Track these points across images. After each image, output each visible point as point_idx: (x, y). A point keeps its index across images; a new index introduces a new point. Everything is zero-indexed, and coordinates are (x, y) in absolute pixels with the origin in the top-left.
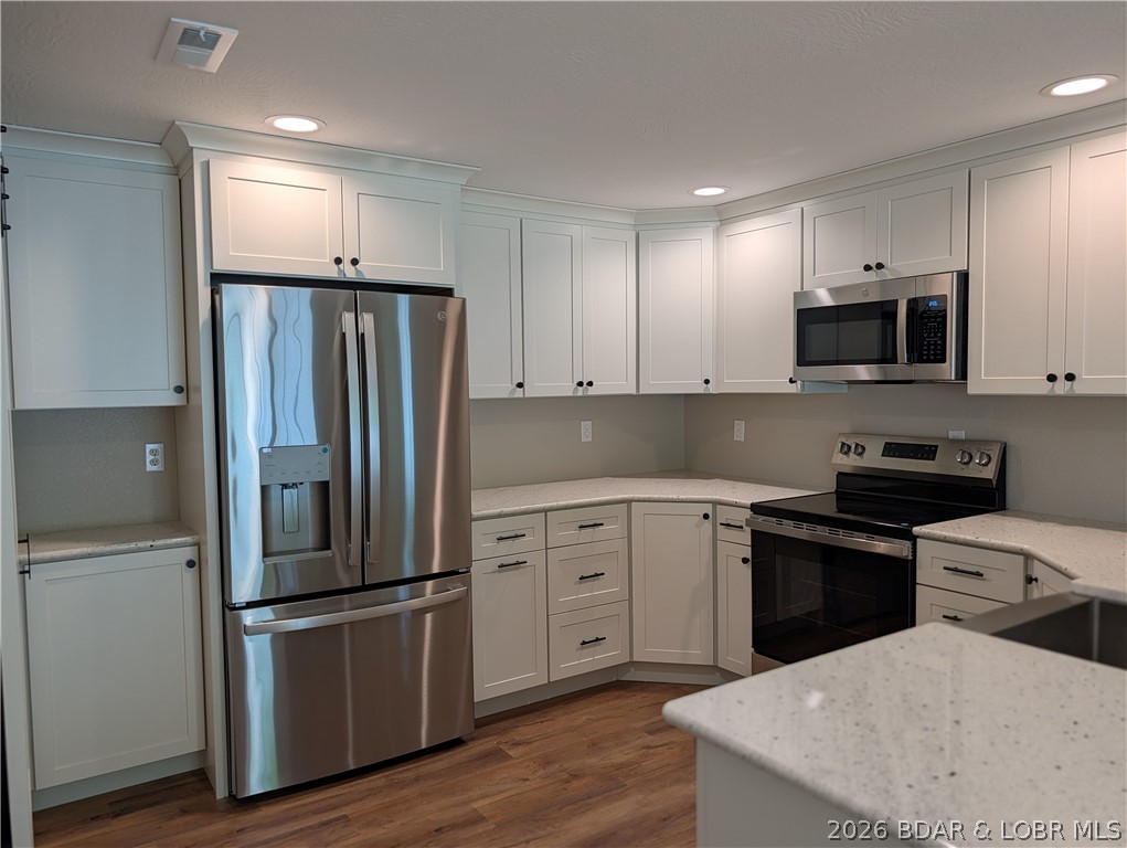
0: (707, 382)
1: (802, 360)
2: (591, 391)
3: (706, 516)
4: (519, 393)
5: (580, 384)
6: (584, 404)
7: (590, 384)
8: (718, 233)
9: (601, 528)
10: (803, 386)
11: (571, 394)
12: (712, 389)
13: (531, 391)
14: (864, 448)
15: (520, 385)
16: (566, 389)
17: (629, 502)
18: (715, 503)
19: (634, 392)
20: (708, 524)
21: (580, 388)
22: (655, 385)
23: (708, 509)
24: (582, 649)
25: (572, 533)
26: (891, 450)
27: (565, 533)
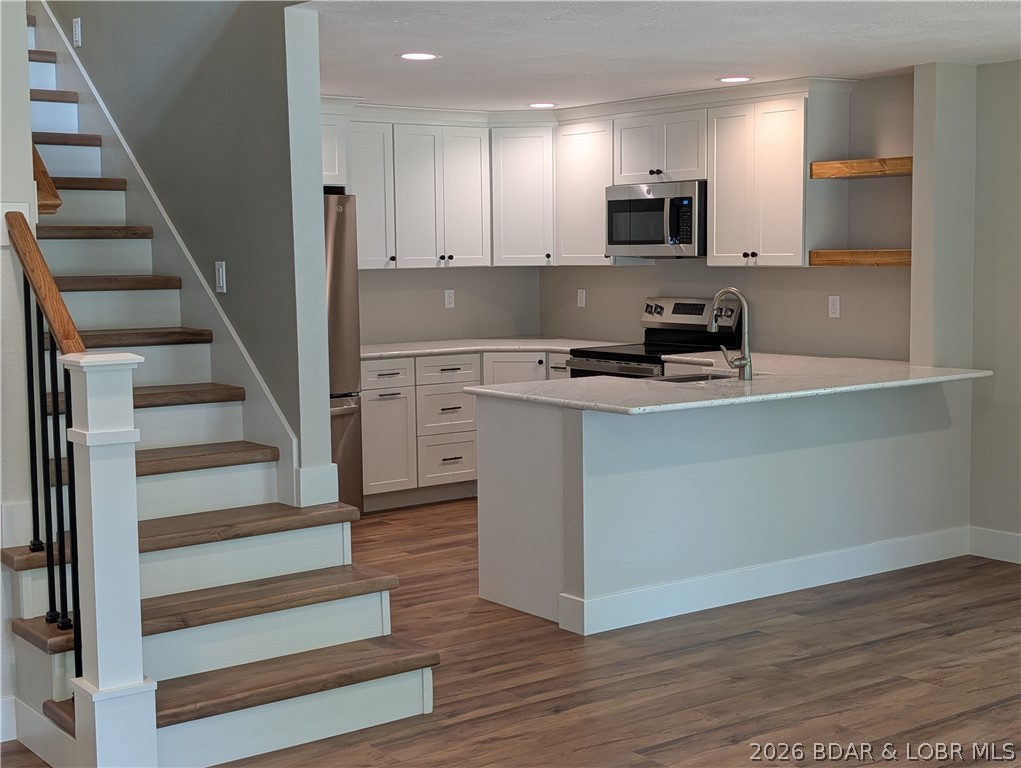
0: (548, 256)
1: (611, 241)
2: (452, 264)
3: (541, 362)
4: (392, 266)
5: (443, 258)
6: (446, 275)
7: (451, 257)
8: (555, 132)
9: (459, 372)
10: (615, 261)
11: (434, 266)
12: (553, 262)
13: (401, 264)
14: (662, 308)
15: (393, 259)
16: (431, 262)
17: (481, 352)
18: (548, 352)
19: (489, 265)
20: (542, 368)
21: (442, 261)
22: (507, 258)
23: (542, 356)
24: (444, 464)
25: (436, 374)
26: (679, 309)
27: (430, 375)
